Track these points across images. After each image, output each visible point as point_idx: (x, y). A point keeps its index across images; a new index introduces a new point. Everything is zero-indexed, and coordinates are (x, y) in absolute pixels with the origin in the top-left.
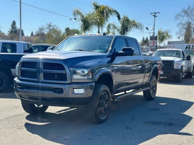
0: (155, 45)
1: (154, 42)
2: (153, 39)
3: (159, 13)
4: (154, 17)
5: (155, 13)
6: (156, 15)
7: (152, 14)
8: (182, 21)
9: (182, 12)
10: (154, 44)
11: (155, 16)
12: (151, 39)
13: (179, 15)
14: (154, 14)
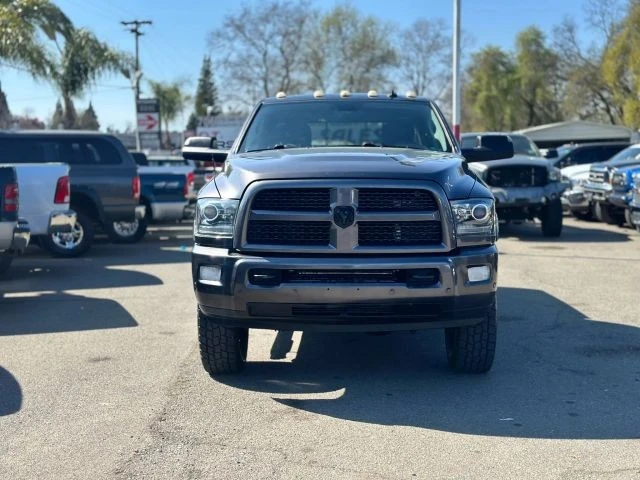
0: (156, 129)
1: (150, 118)
2: (146, 108)
3: (150, 23)
4: (134, 34)
5: (136, 23)
6: (140, 30)
7: (125, 24)
8: (229, 55)
9: (228, 25)
10: (151, 126)
11: (138, 34)
12: (142, 109)
13: (219, 35)
14: (134, 26)
